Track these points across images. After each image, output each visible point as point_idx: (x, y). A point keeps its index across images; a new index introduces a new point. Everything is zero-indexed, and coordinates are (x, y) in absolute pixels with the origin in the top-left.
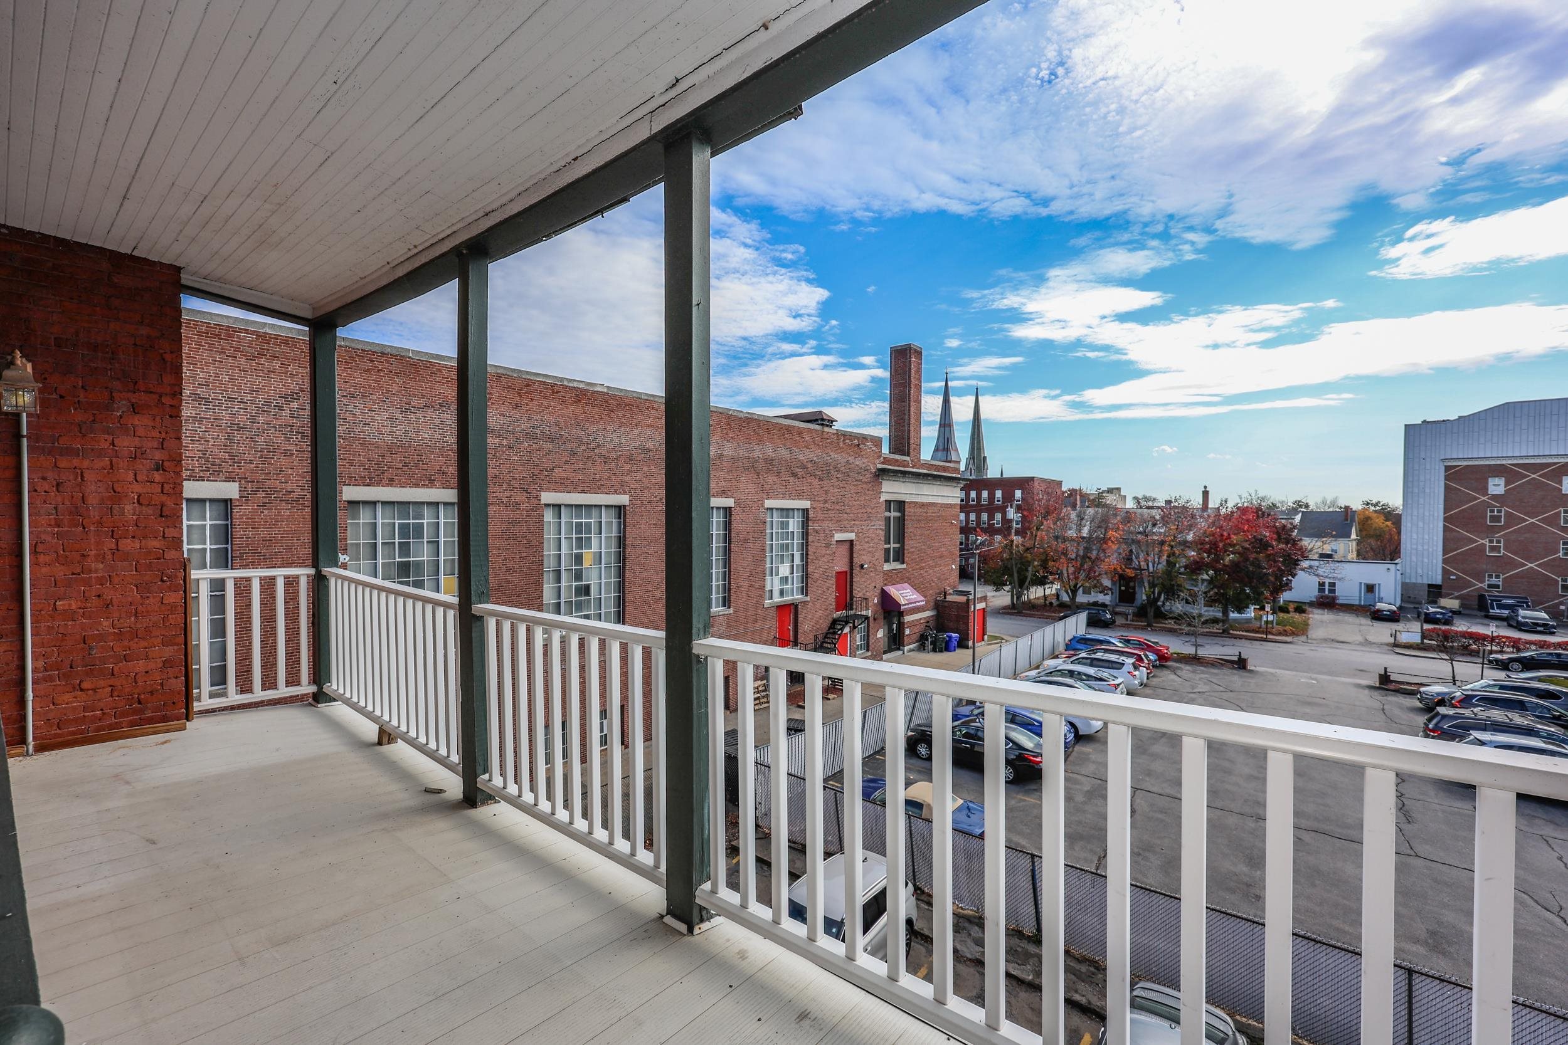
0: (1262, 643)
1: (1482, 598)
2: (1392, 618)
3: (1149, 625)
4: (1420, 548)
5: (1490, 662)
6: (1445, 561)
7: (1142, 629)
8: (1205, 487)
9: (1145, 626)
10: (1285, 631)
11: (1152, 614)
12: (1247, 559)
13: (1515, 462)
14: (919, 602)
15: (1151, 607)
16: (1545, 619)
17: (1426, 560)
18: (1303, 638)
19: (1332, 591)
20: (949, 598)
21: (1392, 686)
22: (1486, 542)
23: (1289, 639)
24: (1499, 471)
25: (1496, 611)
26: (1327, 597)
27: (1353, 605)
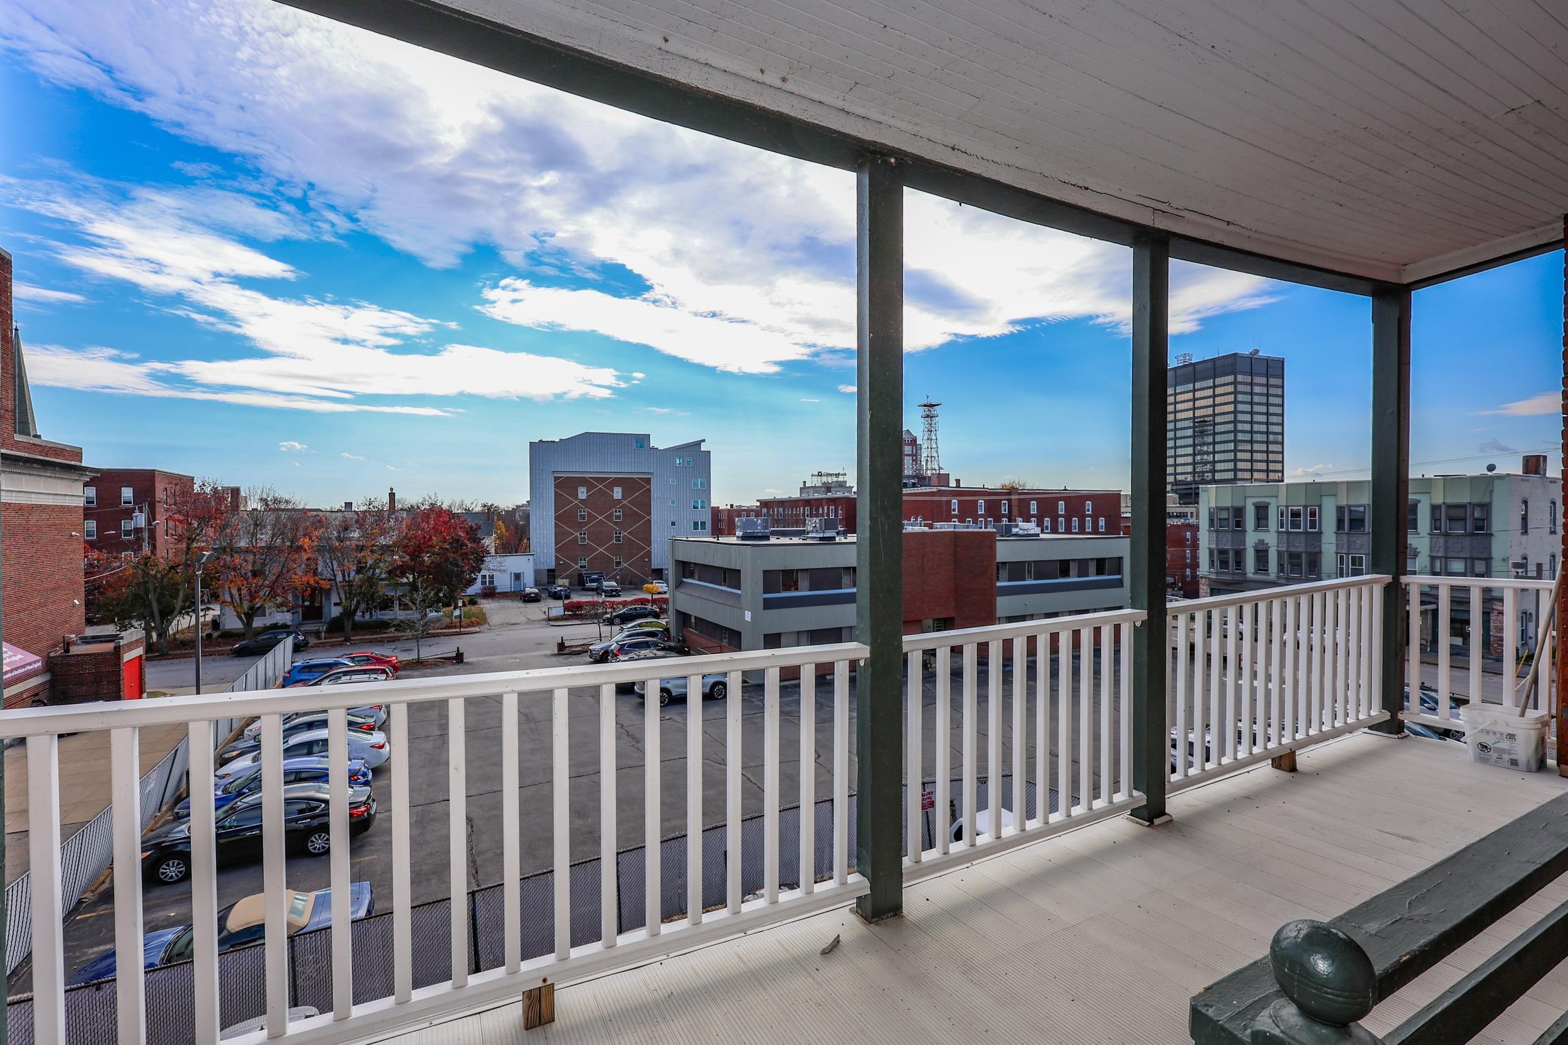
0: (458, 636)
1: (580, 575)
2: (535, 599)
3: (347, 640)
4: (542, 541)
5: (604, 620)
6: (557, 550)
7: (340, 645)
8: (392, 489)
9: (342, 641)
10: (472, 622)
11: (350, 626)
12: (447, 559)
13: (591, 476)
14: (30, 664)
15: (348, 620)
16: (615, 587)
17: (545, 551)
18: (486, 626)
19: (492, 582)
20: (75, 650)
21: (567, 651)
22: (578, 534)
23: (477, 629)
24: (583, 482)
25: (589, 585)
26: (489, 588)
27: (507, 593)
